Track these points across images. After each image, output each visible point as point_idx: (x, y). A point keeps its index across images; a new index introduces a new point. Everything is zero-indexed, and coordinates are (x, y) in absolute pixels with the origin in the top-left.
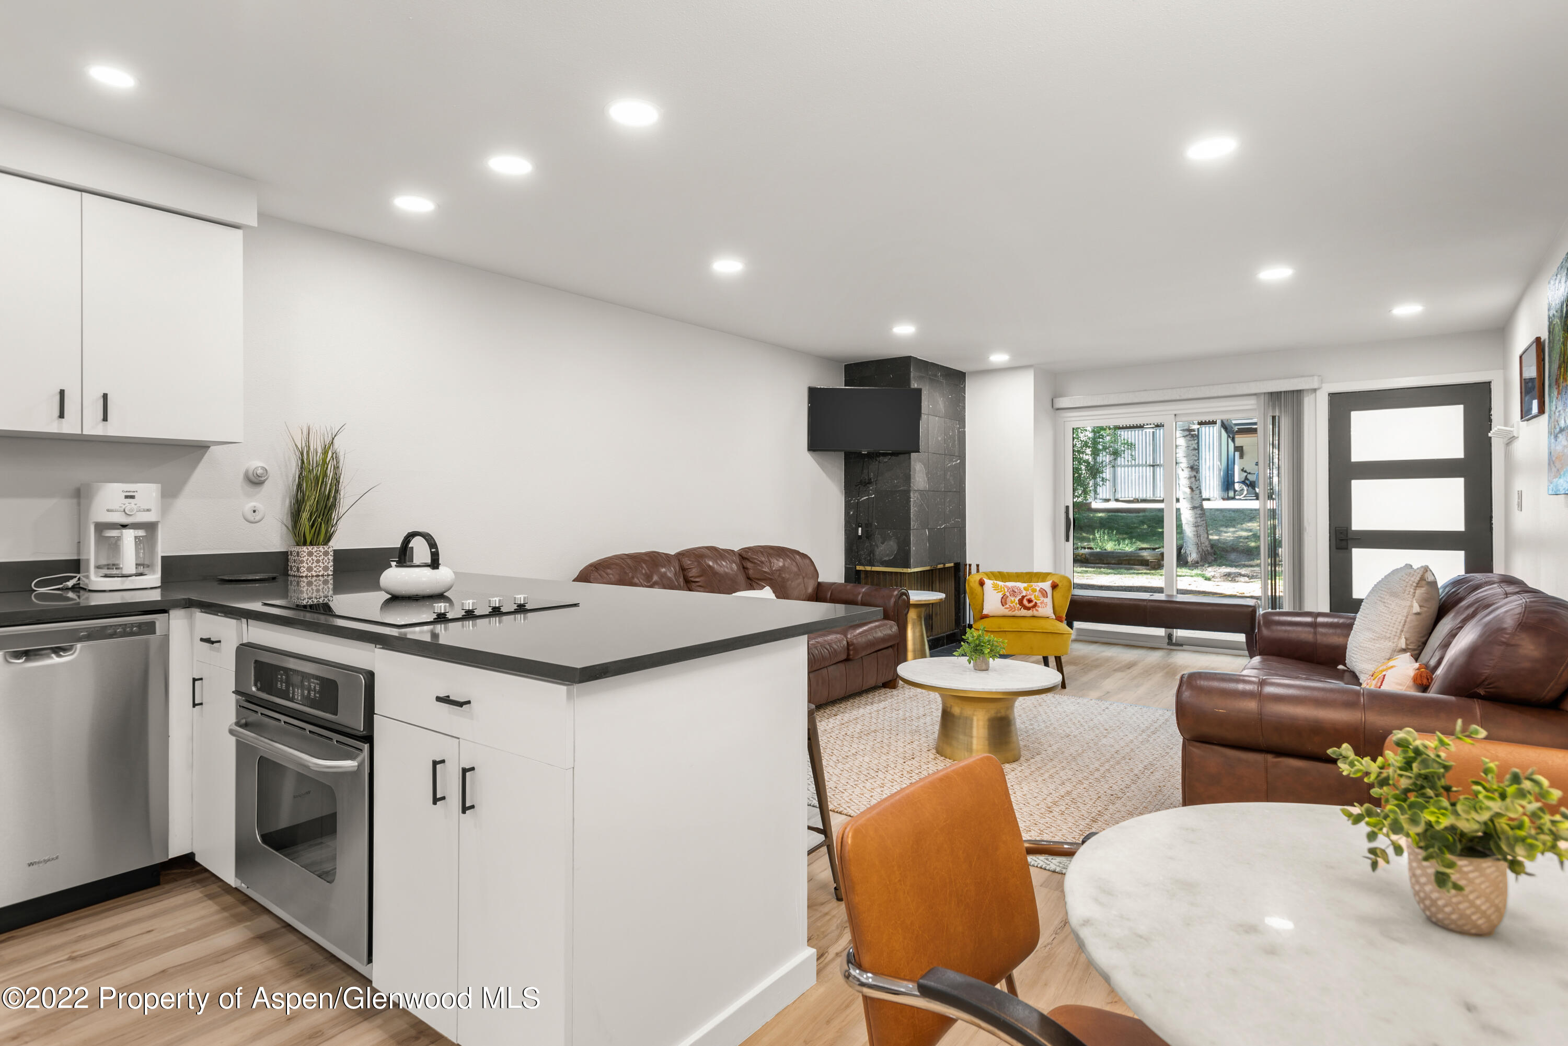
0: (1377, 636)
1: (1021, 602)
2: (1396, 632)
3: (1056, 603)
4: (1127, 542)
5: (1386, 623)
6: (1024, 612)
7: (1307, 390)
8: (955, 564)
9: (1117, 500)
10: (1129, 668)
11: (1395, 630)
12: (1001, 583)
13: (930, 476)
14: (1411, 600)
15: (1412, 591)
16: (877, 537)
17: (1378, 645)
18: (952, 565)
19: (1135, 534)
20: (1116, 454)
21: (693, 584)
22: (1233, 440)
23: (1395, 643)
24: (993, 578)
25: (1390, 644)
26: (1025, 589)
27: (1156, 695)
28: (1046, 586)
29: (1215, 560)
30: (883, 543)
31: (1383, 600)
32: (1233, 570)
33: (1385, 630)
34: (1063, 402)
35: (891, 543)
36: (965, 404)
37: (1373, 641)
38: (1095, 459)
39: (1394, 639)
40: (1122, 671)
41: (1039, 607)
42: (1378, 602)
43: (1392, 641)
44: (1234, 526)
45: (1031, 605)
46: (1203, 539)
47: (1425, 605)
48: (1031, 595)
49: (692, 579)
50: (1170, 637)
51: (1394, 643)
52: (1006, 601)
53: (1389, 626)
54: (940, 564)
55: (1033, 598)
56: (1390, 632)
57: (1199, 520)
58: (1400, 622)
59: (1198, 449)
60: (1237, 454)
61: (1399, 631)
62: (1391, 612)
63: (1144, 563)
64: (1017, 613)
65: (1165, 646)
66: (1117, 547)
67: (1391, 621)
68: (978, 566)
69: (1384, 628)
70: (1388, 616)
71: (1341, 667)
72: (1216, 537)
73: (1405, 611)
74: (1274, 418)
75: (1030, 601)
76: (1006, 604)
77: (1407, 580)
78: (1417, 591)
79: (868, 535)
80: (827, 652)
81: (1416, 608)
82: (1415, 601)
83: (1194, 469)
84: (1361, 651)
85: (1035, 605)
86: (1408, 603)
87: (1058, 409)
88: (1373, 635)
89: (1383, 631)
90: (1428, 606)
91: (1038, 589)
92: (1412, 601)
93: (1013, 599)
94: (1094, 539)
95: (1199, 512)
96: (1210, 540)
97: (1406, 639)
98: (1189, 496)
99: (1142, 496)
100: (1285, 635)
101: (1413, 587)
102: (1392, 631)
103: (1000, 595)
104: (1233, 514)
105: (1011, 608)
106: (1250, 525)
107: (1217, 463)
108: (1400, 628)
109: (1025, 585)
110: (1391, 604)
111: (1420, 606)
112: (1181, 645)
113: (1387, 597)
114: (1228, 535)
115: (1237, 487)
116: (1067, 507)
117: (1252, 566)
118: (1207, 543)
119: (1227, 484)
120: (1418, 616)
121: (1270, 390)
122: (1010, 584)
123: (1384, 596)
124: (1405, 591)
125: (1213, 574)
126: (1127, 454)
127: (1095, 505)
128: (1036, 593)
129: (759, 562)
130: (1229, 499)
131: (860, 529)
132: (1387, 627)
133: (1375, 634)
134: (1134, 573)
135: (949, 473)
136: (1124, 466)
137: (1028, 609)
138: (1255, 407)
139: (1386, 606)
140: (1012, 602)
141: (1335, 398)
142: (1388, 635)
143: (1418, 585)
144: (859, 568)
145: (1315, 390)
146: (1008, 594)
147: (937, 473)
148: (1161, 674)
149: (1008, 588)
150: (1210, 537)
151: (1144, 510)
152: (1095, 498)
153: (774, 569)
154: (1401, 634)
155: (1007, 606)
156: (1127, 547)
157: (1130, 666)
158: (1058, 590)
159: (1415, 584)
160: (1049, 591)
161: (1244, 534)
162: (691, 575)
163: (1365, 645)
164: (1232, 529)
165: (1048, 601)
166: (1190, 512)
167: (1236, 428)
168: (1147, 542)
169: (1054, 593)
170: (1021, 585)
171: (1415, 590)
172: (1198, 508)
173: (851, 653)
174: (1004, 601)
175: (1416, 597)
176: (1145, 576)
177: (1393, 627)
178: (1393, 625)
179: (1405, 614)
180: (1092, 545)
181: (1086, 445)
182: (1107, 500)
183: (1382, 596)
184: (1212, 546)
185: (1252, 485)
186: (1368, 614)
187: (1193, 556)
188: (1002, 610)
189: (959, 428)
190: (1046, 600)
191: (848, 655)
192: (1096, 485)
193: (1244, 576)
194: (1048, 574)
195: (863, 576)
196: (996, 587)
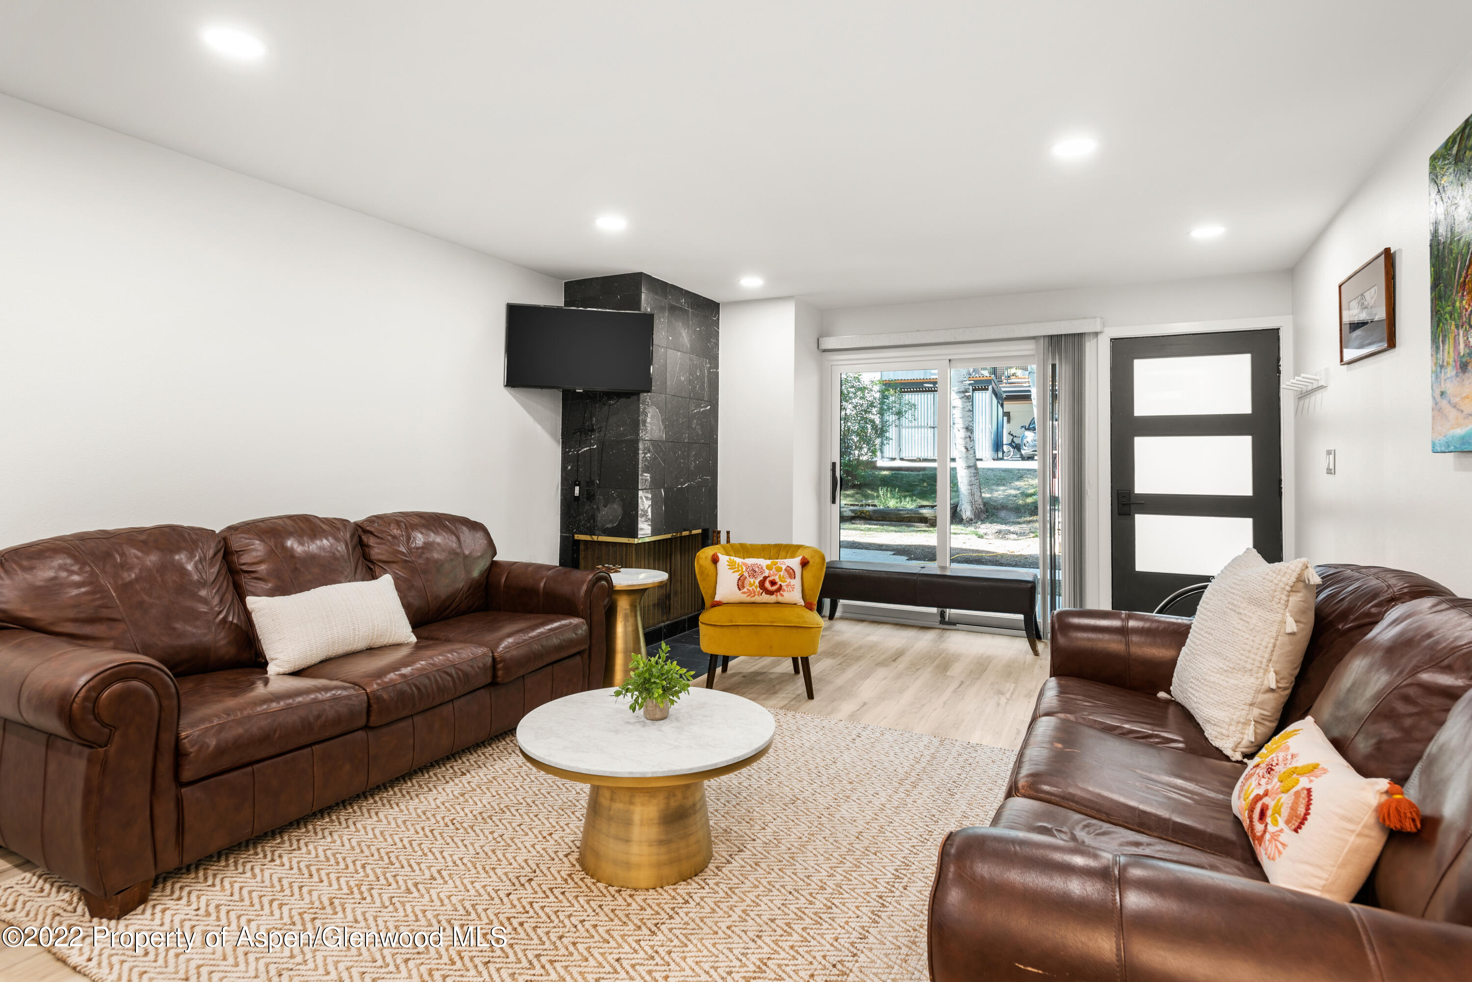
0: (1231, 665)
1: (762, 584)
2: (1261, 662)
3: (806, 586)
4: (908, 499)
5: (1244, 646)
6: (766, 598)
7: (1089, 333)
8: (703, 530)
9: (902, 459)
10: (894, 660)
11: (1259, 659)
12: (738, 560)
13: (669, 423)
14: (1282, 611)
15: (1284, 598)
16: (599, 497)
17: (1232, 681)
18: (699, 531)
19: (916, 492)
20: (899, 414)
21: (246, 575)
22: (1002, 406)
23: (1260, 680)
24: (732, 553)
25: (1252, 680)
26: (768, 567)
27: (923, 706)
28: (794, 563)
29: (988, 517)
30: (605, 506)
31: (1237, 610)
32: (1003, 527)
33: (1243, 658)
34: (829, 343)
35: (615, 506)
36: (718, 340)
37: (1225, 674)
38: (882, 418)
39: (1258, 673)
40: (887, 666)
41: (784, 591)
42: (1228, 611)
43: (1255, 675)
44: (1004, 485)
45: (775, 588)
46: (977, 498)
47: (1302, 620)
48: (775, 575)
49: (244, 568)
50: (942, 615)
51: (1257, 678)
52: (743, 583)
53: (1249, 651)
54: (685, 530)
55: (777, 579)
56: (1252, 662)
57: (973, 479)
58: (1267, 647)
59: (972, 411)
60: (1005, 418)
61: (1265, 661)
62: (1251, 630)
63: (924, 520)
64: (757, 599)
65: (937, 625)
66: (899, 505)
67: (1251, 643)
68: (728, 533)
69: (1242, 655)
70: (1247, 636)
71: (1162, 695)
72: (988, 496)
73: (1274, 629)
74: (1054, 366)
75: (773, 583)
76: (744, 587)
77: (1276, 581)
78: (1291, 599)
79: (589, 496)
80: (449, 678)
81: (1291, 626)
82: (1288, 614)
83: (969, 429)
84: (1205, 688)
85: (780, 589)
86: (1279, 617)
87: (825, 351)
88: (1224, 664)
89: (1241, 660)
90: (1305, 621)
91: (784, 567)
92: (1284, 614)
93: (752, 580)
94: (878, 496)
95: (973, 471)
96: (983, 498)
97: (1276, 673)
98: (965, 455)
99: (924, 455)
100: (1088, 645)
101: (1286, 593)
102: (1254, 660)
103: (736, 576)
104: (1003, 474)
105: (750, 593)
106: (1018, 484)
107: (988, 426)
108: (1267, 656)
109: (769, 562)
110: (1250, 618)
111: (1296, 622)
112: (954, 624)
113: (1245, 605)
114: (1000, 493)
115: (1005, 448)
116: (834, 464)
117: (1019, 523)
118: (980, 501)
119: (997, 446)
120: (1291, 637)
121: (1050, 334)
122: (750, 561)
123: (1239, 603)
124: (1273, 597)
125: (985, 531)
126: (909, 415)
127: (880, 463)
128: (782, 573)
129: (389, 538)
130: (998, 459)
131: (577, 489)
132: (1247, 654)
133: (1227, 663)
134: (913, 531)
135: (695, 421)
136: (908, 427)
137: (771, 593)
138: (1033, 352)
139: (1242, 619)
140: (751, 585)
141: (1118, 344)
142: (1249, 667)
143: (1293, 590)
144: (578, 537)
145: (1096, 334)
146: (746, 574)
147: (678, 421)
148: (930, 669)
149: (747, 567)
150: (983, 495)
151: (924, 469)
152: (883, 457)
153: (413, 546)
154: (1268, 666)
155: (745, 590)
156: (909, 504)
157: (897, 656)
158: (809, 568)
159: (1288, 588)
160: (798, 569)
161: (1013, 492)
162: (243, 561)
163: (1212, 679)
164: (1002, 488)
165: (797, 582)
166: (966, 471)
167: (1004, 395)
168: (927, 500)
169: (804, 572)
170: (764, 562)
171: (1289, 596)
172: (973, 467)
173: (500, 673)
174: (741, 584)
175: (1289, 608)
176: (924, 534)
177: (1256, 654)
178: (1256, 651)
179: (1274, 635)
180: (876, 502)
181: (872, 405)
182: (893, 459)
183: (1235, 602)
184: (985, 504)
185: (1018, 447)
186: (1212, 629)
187: (967, 512)
188: (740, 596)
189: (710, 368)
190: (793, 582)
191: (494, 676)
192: (882, 444)
193: (1013, 533)
194: (799, 547)
195: (582, 547)
196: (732, 565)
